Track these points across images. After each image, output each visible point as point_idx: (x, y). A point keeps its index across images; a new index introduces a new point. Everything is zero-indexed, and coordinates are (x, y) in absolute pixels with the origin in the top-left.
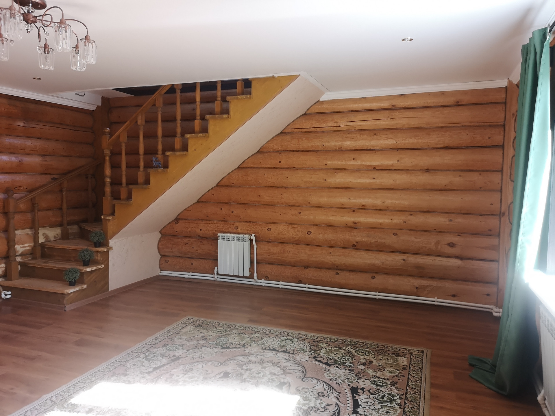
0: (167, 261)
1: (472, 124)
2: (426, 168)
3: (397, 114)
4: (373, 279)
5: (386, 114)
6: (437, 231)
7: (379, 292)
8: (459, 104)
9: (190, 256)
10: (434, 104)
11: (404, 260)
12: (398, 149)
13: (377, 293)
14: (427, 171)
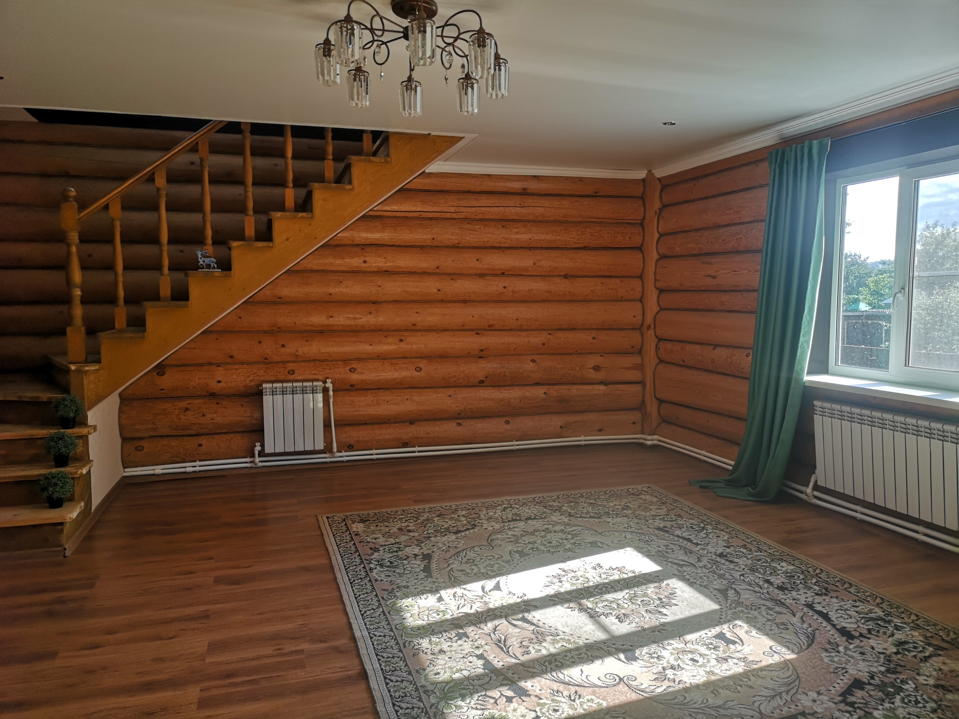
0: (140, 448)
1: (611, 221)
2: (563, 273)
3: (530, 201)
4: (508, 424)
5: (516, 200)
6: (580, 352)
7: (516, 441)
8: (597, 194)
9: (194, 433)
10: (571, 193)
11: (545, 393)
12: (530, 248)
13: (515, 443)
14: (566, 277)
